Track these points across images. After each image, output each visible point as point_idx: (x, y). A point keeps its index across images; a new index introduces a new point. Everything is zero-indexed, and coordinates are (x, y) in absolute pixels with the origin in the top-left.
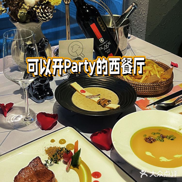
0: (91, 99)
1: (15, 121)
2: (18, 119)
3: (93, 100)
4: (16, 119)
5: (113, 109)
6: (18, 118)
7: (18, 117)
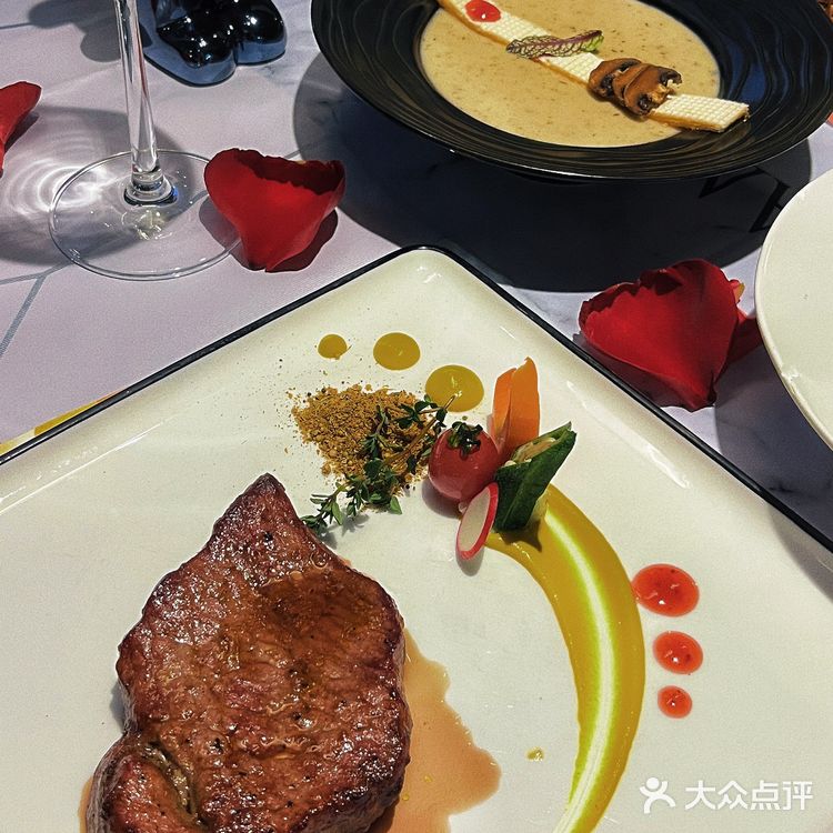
0: (543, 59)
1: (64, 204)
2: (80, 190)
3: (557, 70)
4: (68, 189)
5: (708, 133)
6: (82, 184)
7: (79, 176)
